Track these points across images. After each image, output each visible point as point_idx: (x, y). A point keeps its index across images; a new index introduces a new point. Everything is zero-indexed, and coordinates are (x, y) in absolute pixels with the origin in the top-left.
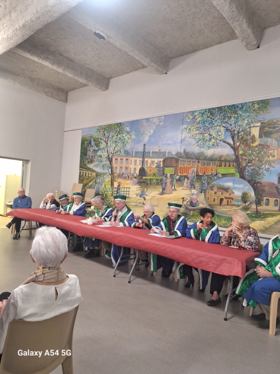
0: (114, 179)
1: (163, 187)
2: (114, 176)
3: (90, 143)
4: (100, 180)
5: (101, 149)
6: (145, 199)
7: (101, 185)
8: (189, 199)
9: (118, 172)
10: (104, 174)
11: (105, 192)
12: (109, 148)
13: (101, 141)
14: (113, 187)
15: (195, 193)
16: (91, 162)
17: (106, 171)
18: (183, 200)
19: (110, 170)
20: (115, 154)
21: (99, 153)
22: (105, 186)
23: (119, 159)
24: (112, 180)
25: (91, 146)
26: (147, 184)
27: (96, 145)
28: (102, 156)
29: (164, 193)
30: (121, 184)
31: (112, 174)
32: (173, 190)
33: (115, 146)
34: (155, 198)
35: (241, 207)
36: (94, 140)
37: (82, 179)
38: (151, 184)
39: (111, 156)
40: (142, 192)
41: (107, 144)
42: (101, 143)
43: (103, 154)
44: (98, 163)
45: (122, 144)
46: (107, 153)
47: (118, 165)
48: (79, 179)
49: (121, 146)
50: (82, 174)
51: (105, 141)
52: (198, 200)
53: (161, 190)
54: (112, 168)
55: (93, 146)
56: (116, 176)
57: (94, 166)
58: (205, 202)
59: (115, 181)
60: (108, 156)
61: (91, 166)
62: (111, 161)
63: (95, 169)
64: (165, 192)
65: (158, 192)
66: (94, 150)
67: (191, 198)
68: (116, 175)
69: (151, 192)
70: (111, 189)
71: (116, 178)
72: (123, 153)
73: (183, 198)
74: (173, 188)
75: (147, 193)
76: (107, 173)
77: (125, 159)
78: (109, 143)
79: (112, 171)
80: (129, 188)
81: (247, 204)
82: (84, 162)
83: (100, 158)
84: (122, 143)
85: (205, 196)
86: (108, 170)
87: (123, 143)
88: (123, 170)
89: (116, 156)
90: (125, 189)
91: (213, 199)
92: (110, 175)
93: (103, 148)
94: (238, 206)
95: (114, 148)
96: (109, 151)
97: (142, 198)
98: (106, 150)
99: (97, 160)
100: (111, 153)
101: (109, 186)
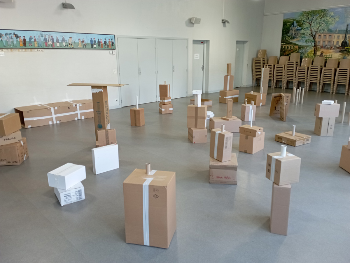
0: (317, 50)
2: (317, 47)
3: (293, 24)
4: (302, 51)
5: (304, 29)
7: (304, 54)
9: (321, 44)
10: (307, 47)
12: (313, 28)
13: (304, 23)
14: (316, 55)
16: (294, 38)
17: (309, 44)
19: (313, 44)
20: (318, 32)
21: (302, 31)
22: (308, 55)
23: (322, 35)
24: (315, 50)
25: (293, 26)
26: (349, 52)
27: (298, 25)
28: (306, 33)
30: (324, 52)
31: (315, 46)
33: (318, 26)
36: (297, 22)
37: (284, 51)
39: (314, 33)
40: (344, 57)
41: (311, 24)
42: (305, 24)
43: (306, 32)
44: (300, 39)
46: (310, 31)
47: (322, 40)
48: (281, 51)
49: (325, 26)
50: (283, 47)
51: (308, 23)
54: (315, 42)
55: (295, 27)
56: (319, 48)
57: (297, 41)
59: (318, 51)
60: (312, 33)
61: (293, 41)
62: (314, 37)
63: (297, 43)
66: (296, 29)
68: (319, 46)
71: (319, 49)
72: (327, 31)
76: (310, 45)
77: (328, 35)
78: (313, 24)
79: (315, 44)
80: (332, 55)
82: (286, 38)
83: (303, 35)
84: (325, 24)
86: (311, 43)
87: (327, 24)
88: (327, 43)
89: (319, 34)
90: (328, 56)
92: (313, 47)
93: (306, 28)
95: (318, 27)
96: (312, 30)
98: (309, 29)
99: (300, 37)
100: (315, 31)
101: (312, 55)
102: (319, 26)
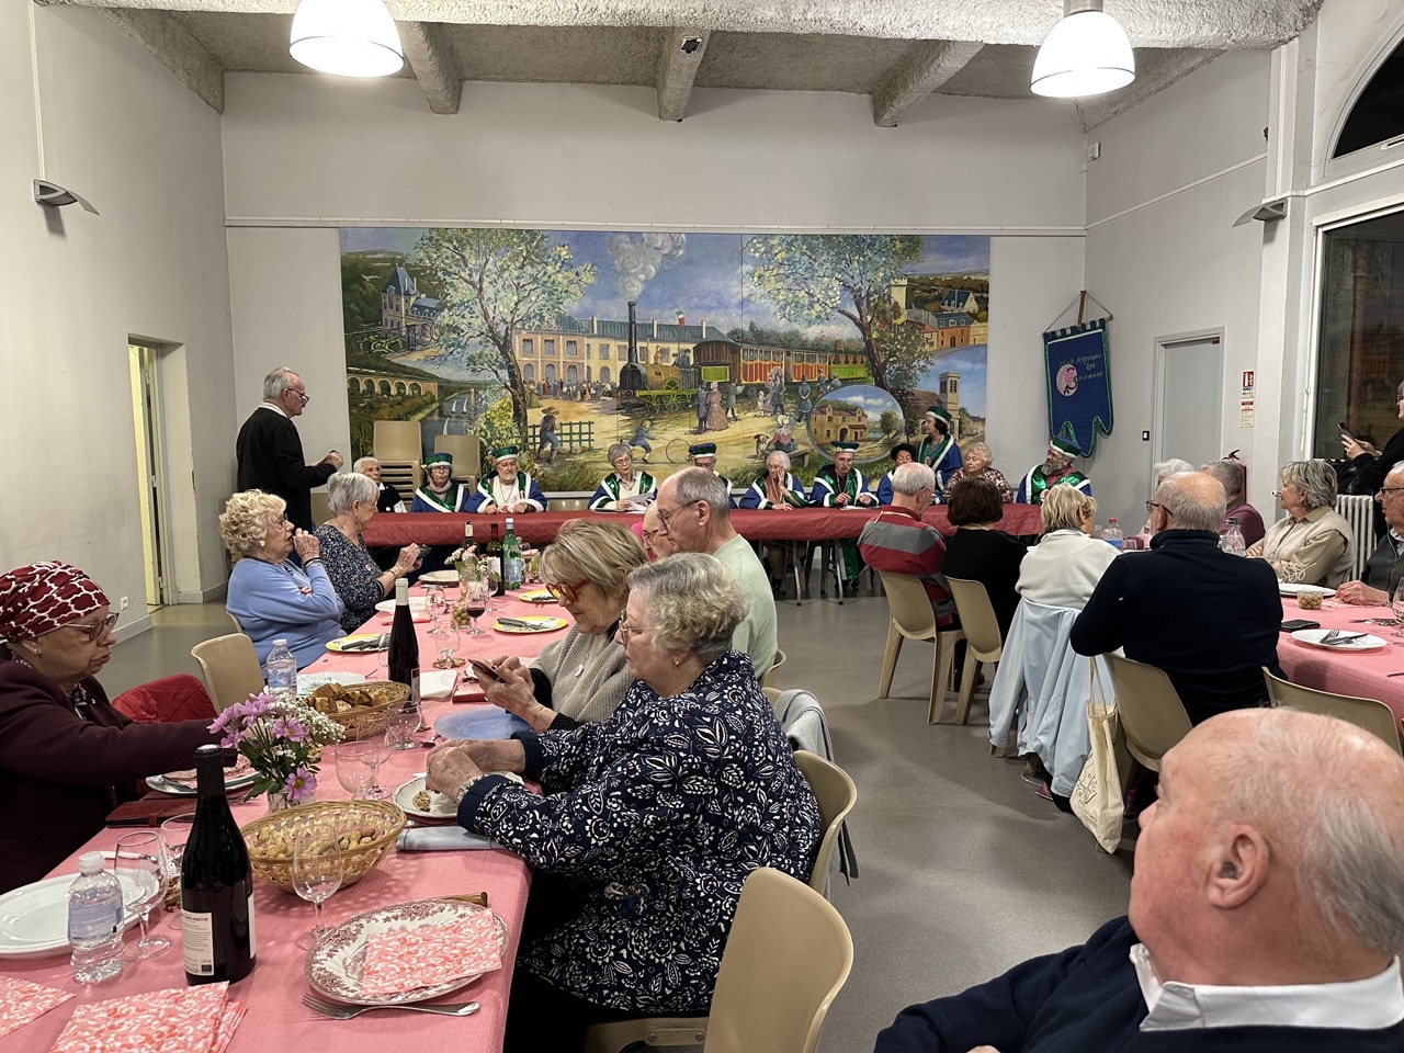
0: (524, 400)
1: (702, 415)
2: (525, 390)
3: (393, 280)
5: (454, 305)
6: (648, 449)
7: (471, 421)
8: (771, 438)
9: (539, 378)
10: (479, 386)
11: (489, 441)
12: (491, 306)
13: (448, 279)
14: (526, 424)
15: (786, 422)
16: (409, 346)
17: (487, 376)
18: (759, 442)
19: (504, 374)
20: (518, 326)
21: (445, 318)
22: (489, 423)
23: (539, 339)
24: (516, 403)
25: (398, 292)
26: (653, 410)
27: (423, 289)
28: (463, 327)
29: (706, 430)
30: (556, 412)
31: (514, 385)
32: (729, 419)
33: (515, 299)
34: (679, 443)
35: (881, 441)
37: (371, 406)
38: (663, 408)
39: (501, 330)
40: (637, 431)
41: (481, 290)
42: (452, 284)
43: (465, 321)
44: (442, 352)
45: (546, 296)
46: (481, 318)
47: (539, 360)
49: (543, 302)
50: (363, 387)
51: (467, 281)
52: (793, 437)
53: (696, 423)
54: (510, 367)
55: (407, 294)
56: (532, 391)
57: (426, 360)
58: (808, 440)
59: (531, 407)
60: (491, 329)
61: (408, 360)
62: (505, 347)
63: (429, 369)
64: (707, 426)
65: (687, 429)
66: (415, 305)
67: (778, 436)
69: (665, 430)
70: (515, 430)
71: (535, 398)
73: (757, 437)
74: (730, 415)
75: (652, 433)
76: (493, 382)
77: (562, 340)
79: (511, 375)
80: (590, 423)
81: (891, 436)
82: (368, 344)
83: (454, 336)
84: (544, 292)
85: (808, 427)
86: (496, 372)
87: (550, 293)
88: (561, 374)
89: (524, 332)
90: (576, 429)
91: (826, 432)
92: (506, 387)
93: (464, 303)
94: (877, 440)
95: (513, 306)
97: (638, 448)
98: (477, 309)
99: (437, 341)
100: (504, 320)
101: (509, 423)
102: (519, 301)
